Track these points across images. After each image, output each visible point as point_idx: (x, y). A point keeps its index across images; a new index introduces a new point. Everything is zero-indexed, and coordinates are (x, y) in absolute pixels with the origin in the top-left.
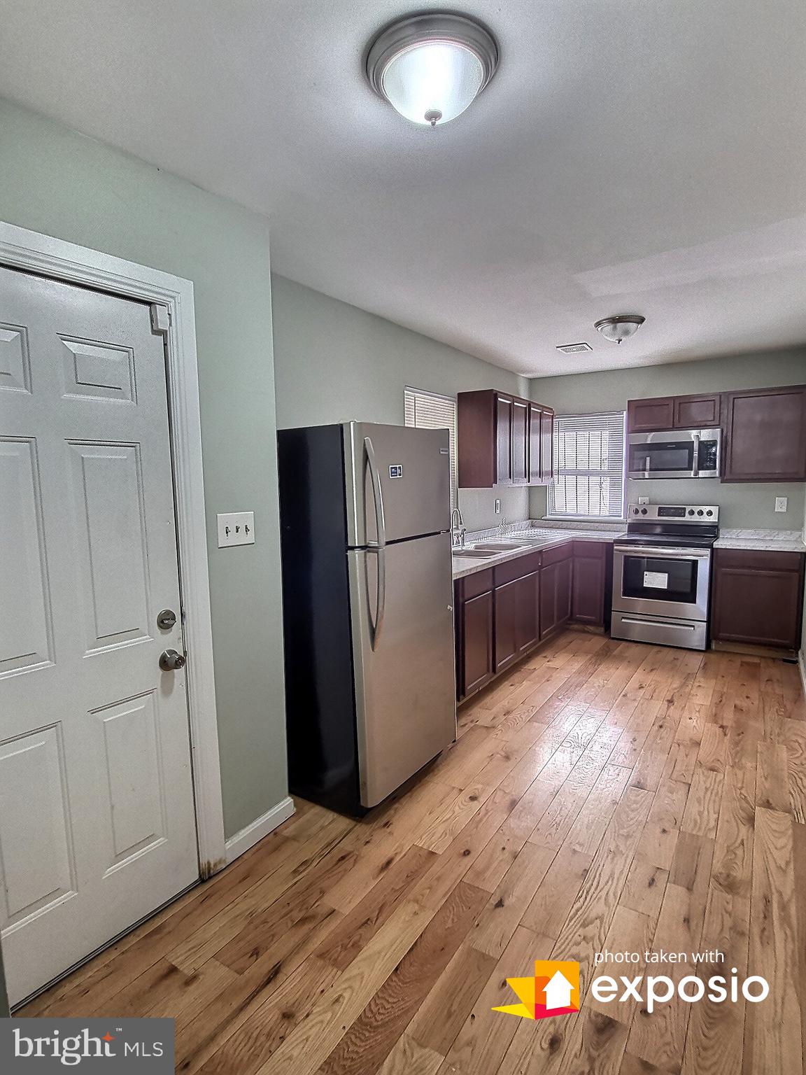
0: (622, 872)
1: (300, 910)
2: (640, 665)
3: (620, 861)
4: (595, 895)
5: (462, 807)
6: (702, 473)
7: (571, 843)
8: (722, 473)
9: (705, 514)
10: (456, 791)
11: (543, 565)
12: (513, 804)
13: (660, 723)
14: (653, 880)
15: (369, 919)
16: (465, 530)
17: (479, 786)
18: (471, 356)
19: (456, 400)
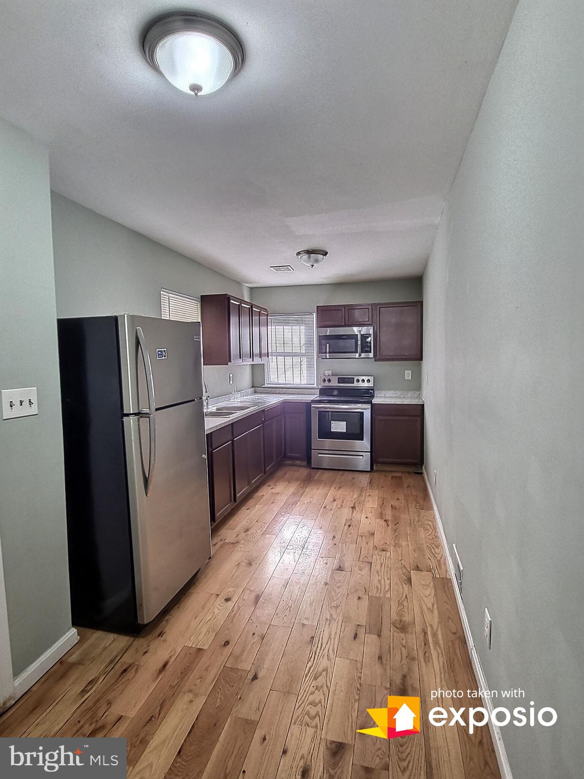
0: (336, 633)
1: (91, 724)
2: (332, 485)
3: (334, 625)
4: (320, 654)
5: (220, 608)
6: (363, 355)
7: (300, 620)
8: (375, 355)
9: (366, 381)
10: (214, 597)
11: (266, 420)
12: (257, 598)
13: (349, 524)
14: (356, 634)
15: (152, 716)
16: (209, 397)
17: (231, 589)
18: (210, 269)
19: (200, 300)
